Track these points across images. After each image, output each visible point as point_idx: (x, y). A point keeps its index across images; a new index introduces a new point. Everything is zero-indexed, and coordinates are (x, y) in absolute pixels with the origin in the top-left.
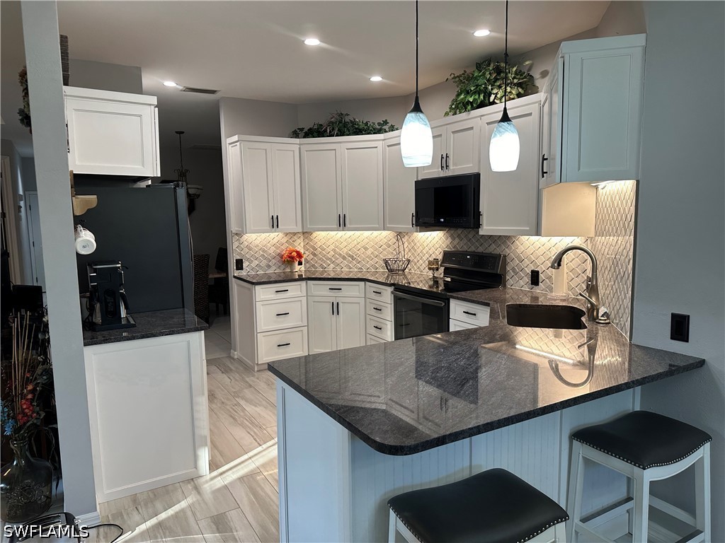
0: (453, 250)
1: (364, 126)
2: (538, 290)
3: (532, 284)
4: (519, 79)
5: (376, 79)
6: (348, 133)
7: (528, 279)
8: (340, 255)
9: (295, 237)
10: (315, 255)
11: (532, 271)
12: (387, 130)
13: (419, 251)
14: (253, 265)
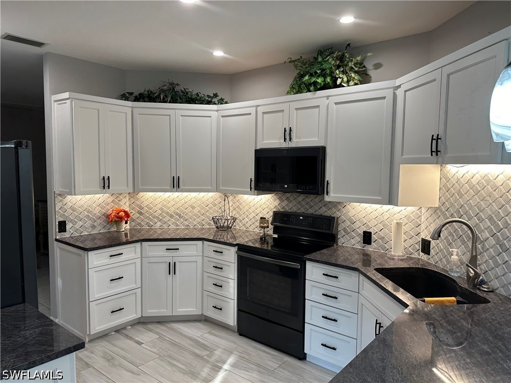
0: (282, 210)
1: (196, 96)
2: (370, 249)
3: (364, 243)
4: (359, 68)
5: (218, 53)
6: (180, 101)
7: (360, 239)
8: (167, 213)
9: (121, 197)
10: (141, 213)
11: (365, 232)
12: (217, 102)
13: (245, 210)
14: (77, 226)
